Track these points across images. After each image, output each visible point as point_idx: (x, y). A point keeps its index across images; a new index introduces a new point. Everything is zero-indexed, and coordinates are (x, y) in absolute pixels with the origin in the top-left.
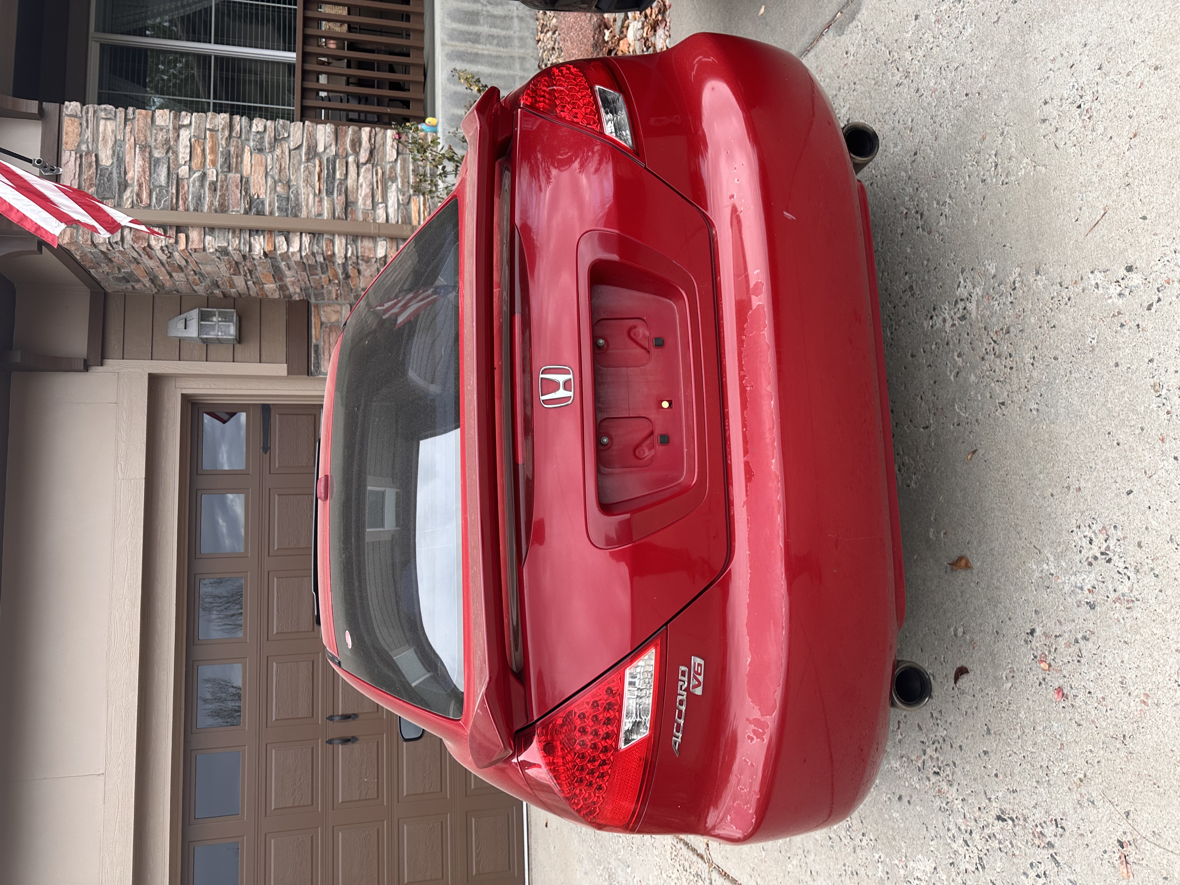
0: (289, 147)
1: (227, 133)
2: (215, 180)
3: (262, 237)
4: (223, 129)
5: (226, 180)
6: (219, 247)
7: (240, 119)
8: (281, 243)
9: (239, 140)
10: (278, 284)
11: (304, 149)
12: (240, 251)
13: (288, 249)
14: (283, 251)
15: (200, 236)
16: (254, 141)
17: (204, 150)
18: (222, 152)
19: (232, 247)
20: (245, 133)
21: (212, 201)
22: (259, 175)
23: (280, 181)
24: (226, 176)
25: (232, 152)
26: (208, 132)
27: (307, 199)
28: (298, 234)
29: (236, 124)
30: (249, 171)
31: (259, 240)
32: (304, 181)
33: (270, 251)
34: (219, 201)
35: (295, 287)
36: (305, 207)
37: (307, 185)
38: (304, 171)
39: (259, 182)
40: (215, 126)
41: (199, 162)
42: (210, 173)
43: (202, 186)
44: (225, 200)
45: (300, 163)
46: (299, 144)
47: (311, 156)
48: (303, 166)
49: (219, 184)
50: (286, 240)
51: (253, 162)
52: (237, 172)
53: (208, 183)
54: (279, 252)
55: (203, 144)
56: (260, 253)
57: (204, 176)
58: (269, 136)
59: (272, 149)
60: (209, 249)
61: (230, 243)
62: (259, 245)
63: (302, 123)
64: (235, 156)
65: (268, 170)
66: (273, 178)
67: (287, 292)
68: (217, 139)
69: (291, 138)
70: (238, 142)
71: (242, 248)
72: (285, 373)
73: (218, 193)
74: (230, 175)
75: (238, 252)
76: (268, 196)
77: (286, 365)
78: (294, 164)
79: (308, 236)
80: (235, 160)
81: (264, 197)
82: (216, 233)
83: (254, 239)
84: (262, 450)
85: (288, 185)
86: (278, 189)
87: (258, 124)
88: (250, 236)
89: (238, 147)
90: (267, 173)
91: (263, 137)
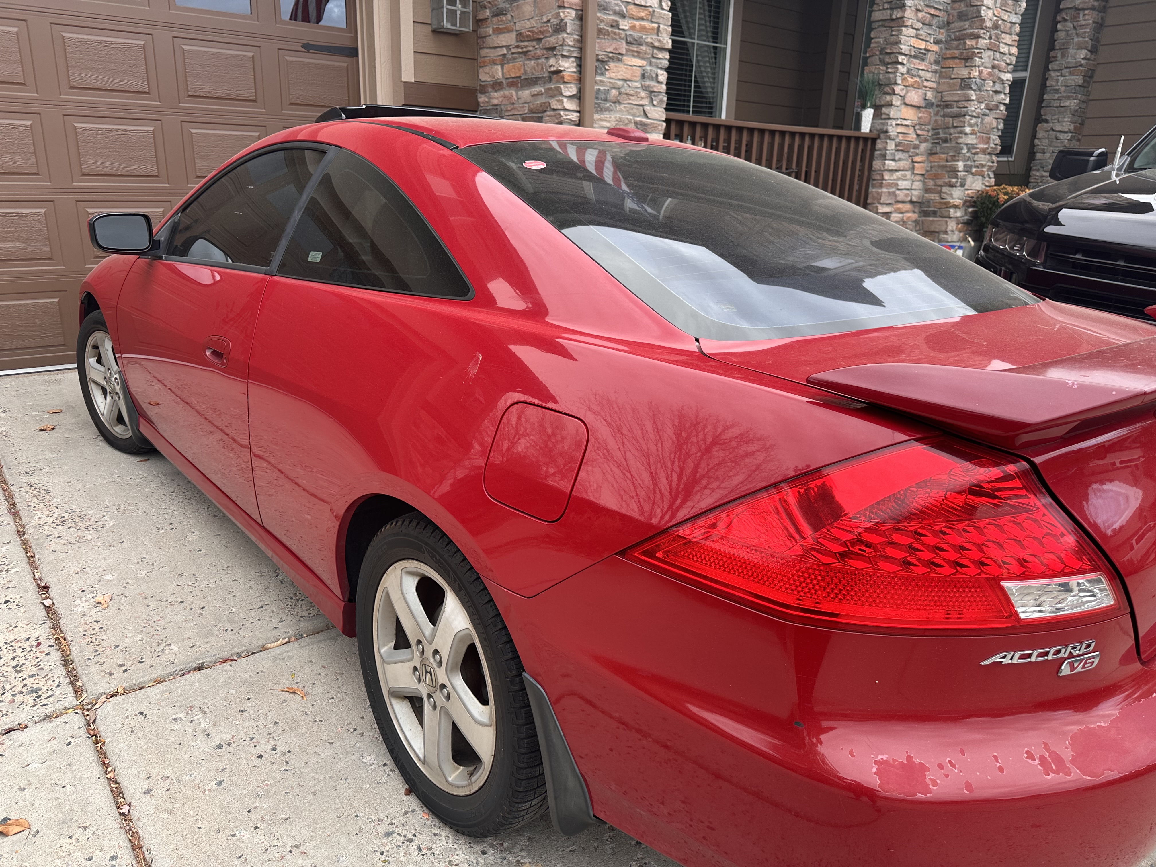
0: (646, 105)
1: (657, 44)
2: (621, 27)
3: (575, 70)
4: (660, 41)
5: (620, 38)
6: (566, 24)
7: (666, 59)
8: (571, 90)
9: (650, 56)
10: (504, 81)
11: (644, 120)
12: (562, 45)
13: (566, 97)
14: (563, 91)
15: (575, 5)
16: (651, 70)
17: (642, 19)
18: (641, 37)
19: (567, 37)
20: (656, 63)
21: (603, 21)
22: (625, 73)
23: (620, 94)
24: (623, 39)
25: (641, 47)
26: (656, 25)
27: (606, 120)
28: (578, 109)
29: (663, 55)
30: (627, 63)
31: (572, 67)
32: (620, 118)
33: (563, 77)
34: (604, 29)
35: (501, 100)
36: (599, 117)
37: (617, 121)
38: (628, 119)
39: (619, 72)
40: (662, 34)
41: (633, 13)
42: (626, 23)
43: (615, 13)
44: (605, 35)
45: (634, 115)
46: (649, 115)
47: (639, 126)
48: (632, 118)
49: (617, 31)
50: (573, 95)
51: (634, 68)
52: (627, 50)
53: (617, 19)
54: (562, 86)
55: (647, 20)
56: (560, 66)
57: (623, 16)
58: (654, 86)
59: (645, 88)
60: (564, 13)
61: (569, 36)
62: (568, 66)
63: (664, 119)
64: (638, 50)
65: (628, 83)
66: (623, 86)
67: (490, 90)
68: (651, 34)
69: (653, 108)
70: (648, 54)
71: (565, 48)
72: (405, 79)
73: (610, 29)
74: (624, 43)
75: (560, 43)
76: (608, 80)
77: (413, 81)
78: (632, 109)
79: (577, 119)
80: (635, 49)
81: (607, 76)
82: (578, 23)
83: (573, 62)
84: (306, 42)
85: (617, 102)
86: (614, 91)
87: (663, 76)
88: (575, 57)
89: (645, 54)
90: (625, 80)
91: (653, 80)
